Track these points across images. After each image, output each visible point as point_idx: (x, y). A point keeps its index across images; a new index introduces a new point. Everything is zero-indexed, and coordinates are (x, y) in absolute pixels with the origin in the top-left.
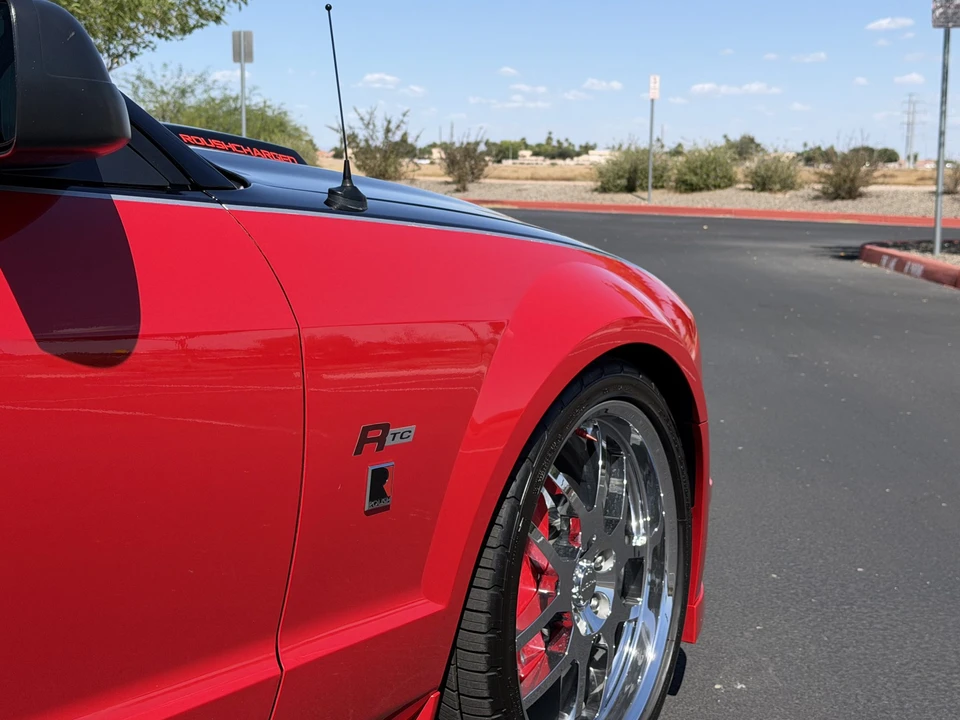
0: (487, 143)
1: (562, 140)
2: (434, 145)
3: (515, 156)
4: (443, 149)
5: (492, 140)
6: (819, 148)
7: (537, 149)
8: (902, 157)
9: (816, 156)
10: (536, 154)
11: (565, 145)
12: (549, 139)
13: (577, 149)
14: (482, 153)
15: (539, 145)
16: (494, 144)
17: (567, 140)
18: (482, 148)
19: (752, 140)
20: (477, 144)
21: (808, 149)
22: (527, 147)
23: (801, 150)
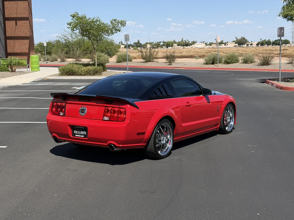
0: (163, 42)
1: (186, 40)
2: (147, 43)
3: (172, 46)
4: (150, 44)
5: (165, 41)
6: (265, 40)
7: (179, 43)
8: (291, 42)
9: (264, 43)
10: (178, 45)
11: (187, 42)
12: (182, 40)
13: (191, 43)
14: (162, 45)
15: (179, 42)
16: (166, 42)
17: (187, 40)
18: (162, 44)
19: (244, 39)
20: (160, 42)
21: (261, 40)
22: (175, 43)
23: (260, 41)
